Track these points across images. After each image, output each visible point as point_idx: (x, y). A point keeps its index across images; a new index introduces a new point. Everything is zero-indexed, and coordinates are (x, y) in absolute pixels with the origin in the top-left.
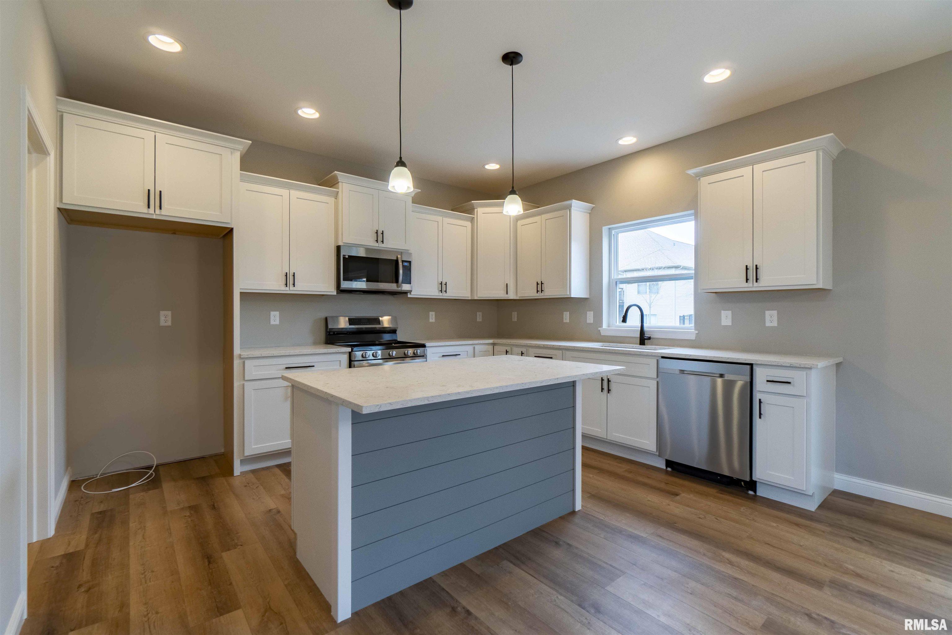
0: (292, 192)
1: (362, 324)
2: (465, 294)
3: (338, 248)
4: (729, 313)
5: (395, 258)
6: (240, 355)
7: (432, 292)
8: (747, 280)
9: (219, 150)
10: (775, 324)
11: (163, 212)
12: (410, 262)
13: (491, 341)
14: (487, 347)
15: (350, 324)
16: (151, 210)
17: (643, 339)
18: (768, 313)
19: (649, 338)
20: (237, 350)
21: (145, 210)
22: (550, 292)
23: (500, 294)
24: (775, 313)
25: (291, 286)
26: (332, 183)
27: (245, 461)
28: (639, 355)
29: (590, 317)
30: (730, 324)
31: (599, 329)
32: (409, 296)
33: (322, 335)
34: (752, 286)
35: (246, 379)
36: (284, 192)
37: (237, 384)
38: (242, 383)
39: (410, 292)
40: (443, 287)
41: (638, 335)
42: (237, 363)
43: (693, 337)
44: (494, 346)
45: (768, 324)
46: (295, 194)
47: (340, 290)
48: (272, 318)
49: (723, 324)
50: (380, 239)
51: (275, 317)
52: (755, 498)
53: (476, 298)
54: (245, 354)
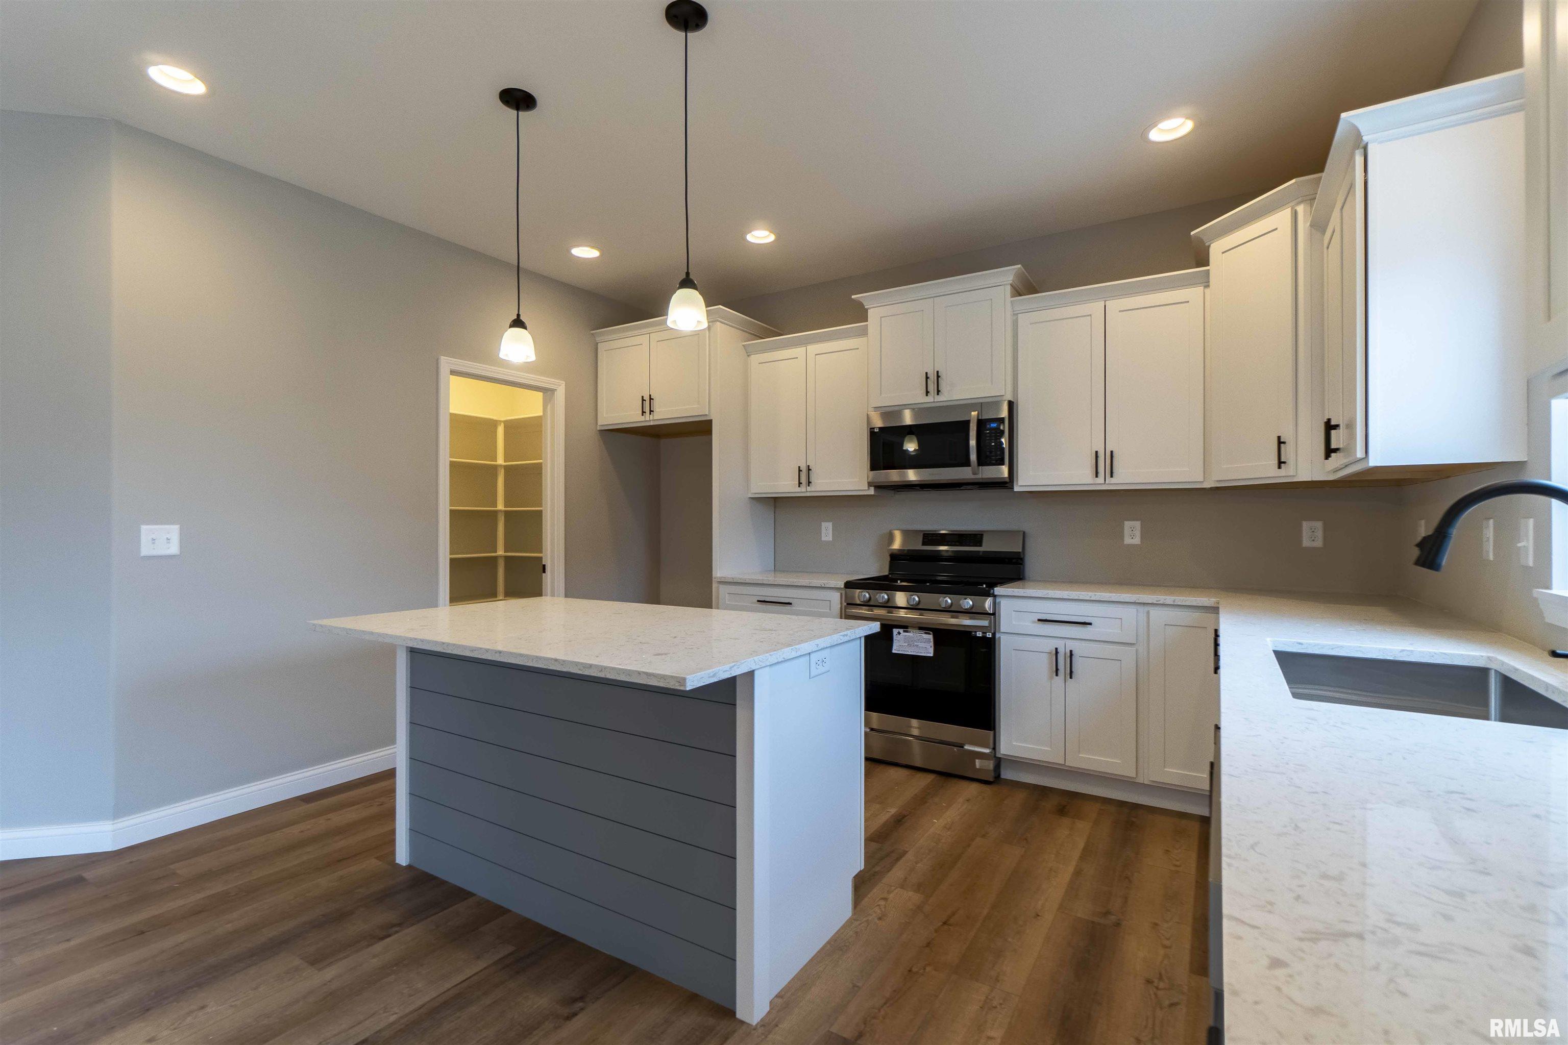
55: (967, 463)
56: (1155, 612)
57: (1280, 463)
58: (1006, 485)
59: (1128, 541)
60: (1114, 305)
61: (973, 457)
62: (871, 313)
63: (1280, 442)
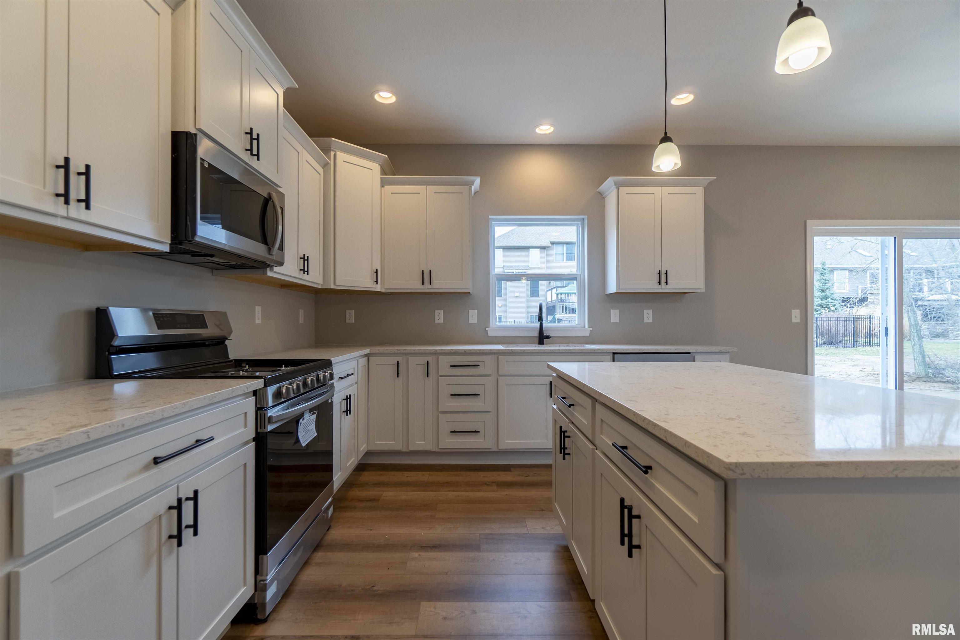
1: (178, 326)
4: (617, 311)
5: (265, 195)
7: (292, 270)
8: (659, 283)
10: (651, 320)
14: (364, 359)
15: (158, 327)
17: (542, 338)
18: (646, 312)
19: (548, 337)
24: (650, 311)
28: (543, 353)
29: (473, 316)
30: (618, 321)
31: (487, 329)
32: (271, 273)
34: (661, 288)
41: (536, 334)
43: (587, 334)
44: (368, 358)
45: (646, 321)
49: (612, 321)
57: (376, 282)
60: (304, 153)
63: (376, 272)
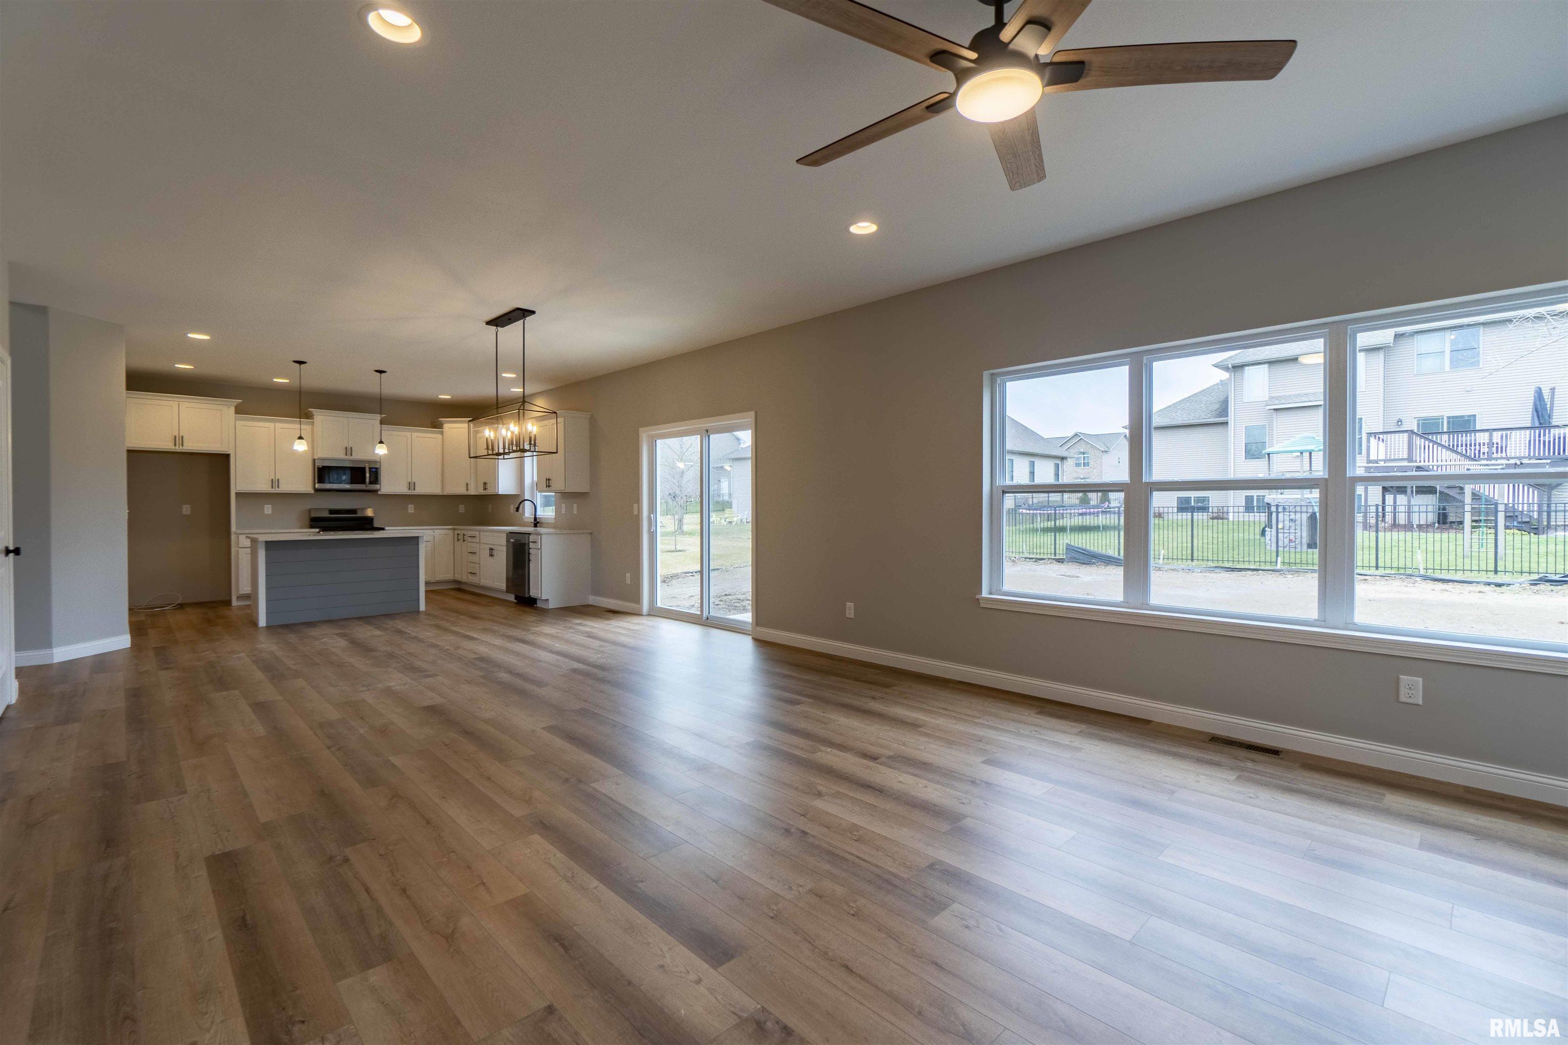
0: (277, 424)
1: (341, 514)
2: (436, 490)
3: (314, 460)
5: (361, 466)
6: (236, 532)
7: (402, 489)
9: (221, 407)
11: (184, 448)
12: (377, 468)
13: (451, 527)
14: (447, 531)
15: (330, 514)
16: (177, 447)
20: (233, 528)
21: (173, 447)
22: (490, 491)
23: (462, 491)
24: (576, 506)
25: (276, 488)
26: (309, 416)
27: (240, 598)
32: (379, 493)
33: (307, 522)
35: (240, 546)
36: (271, 425)
37: (233, 550)
38: (237, 549)
39: (380, 490)
40: (411, 485)
42: (233, 537)
43: (554, 521)
44: (453, 531)
45: (574, 512)
46: (278, 425)
47: (317, 490)
48: (266, 509)
50: (349, 453)
51: (268, 509)
52: (536, 608)
53: (445, 494)
54: (238, 531)
55: (363, 482)
56: (436, 531)
57: (467, 490)
58: (376, 491)
59: (410, 511)
60: (414, 434)
61: (367, 480)
62: (315, 417)
63: (467, 484)
